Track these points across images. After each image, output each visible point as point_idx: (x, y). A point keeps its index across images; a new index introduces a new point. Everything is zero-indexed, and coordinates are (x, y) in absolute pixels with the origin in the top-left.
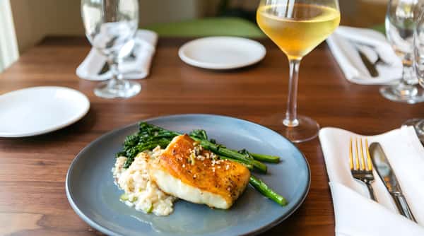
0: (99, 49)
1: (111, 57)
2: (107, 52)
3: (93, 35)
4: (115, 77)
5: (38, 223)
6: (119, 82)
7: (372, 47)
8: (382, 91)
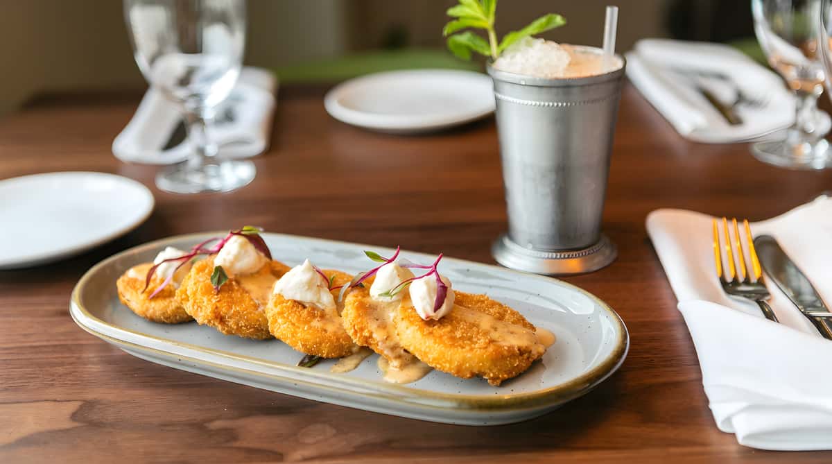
0: (165, 91)
1: (191, 105)
2: (181, 93)
3: (153, 61)
4: (201, 151)
5: (74, 416)
6: (208, 161)
7: (722, 77)
8: (756, 149)
